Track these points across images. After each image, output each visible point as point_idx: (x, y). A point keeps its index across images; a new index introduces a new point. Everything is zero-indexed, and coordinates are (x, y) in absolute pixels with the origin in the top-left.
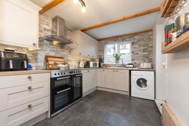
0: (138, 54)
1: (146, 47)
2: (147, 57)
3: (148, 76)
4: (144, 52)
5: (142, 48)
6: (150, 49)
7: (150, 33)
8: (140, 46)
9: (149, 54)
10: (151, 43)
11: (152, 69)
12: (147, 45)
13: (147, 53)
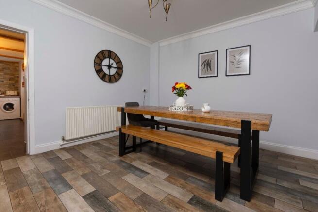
0: (3, 81)
1: (13, 77)
2: (14, 86)
3: (15, 101)
4: (10, 80)
5: (8, 76)
6: (16, 79)
7: (16, 64)
8: (5, 74)
9: (15, 83)
10: (17, 73)
11: (19, 95)
12: (13, 75)
13: (14, 82)
